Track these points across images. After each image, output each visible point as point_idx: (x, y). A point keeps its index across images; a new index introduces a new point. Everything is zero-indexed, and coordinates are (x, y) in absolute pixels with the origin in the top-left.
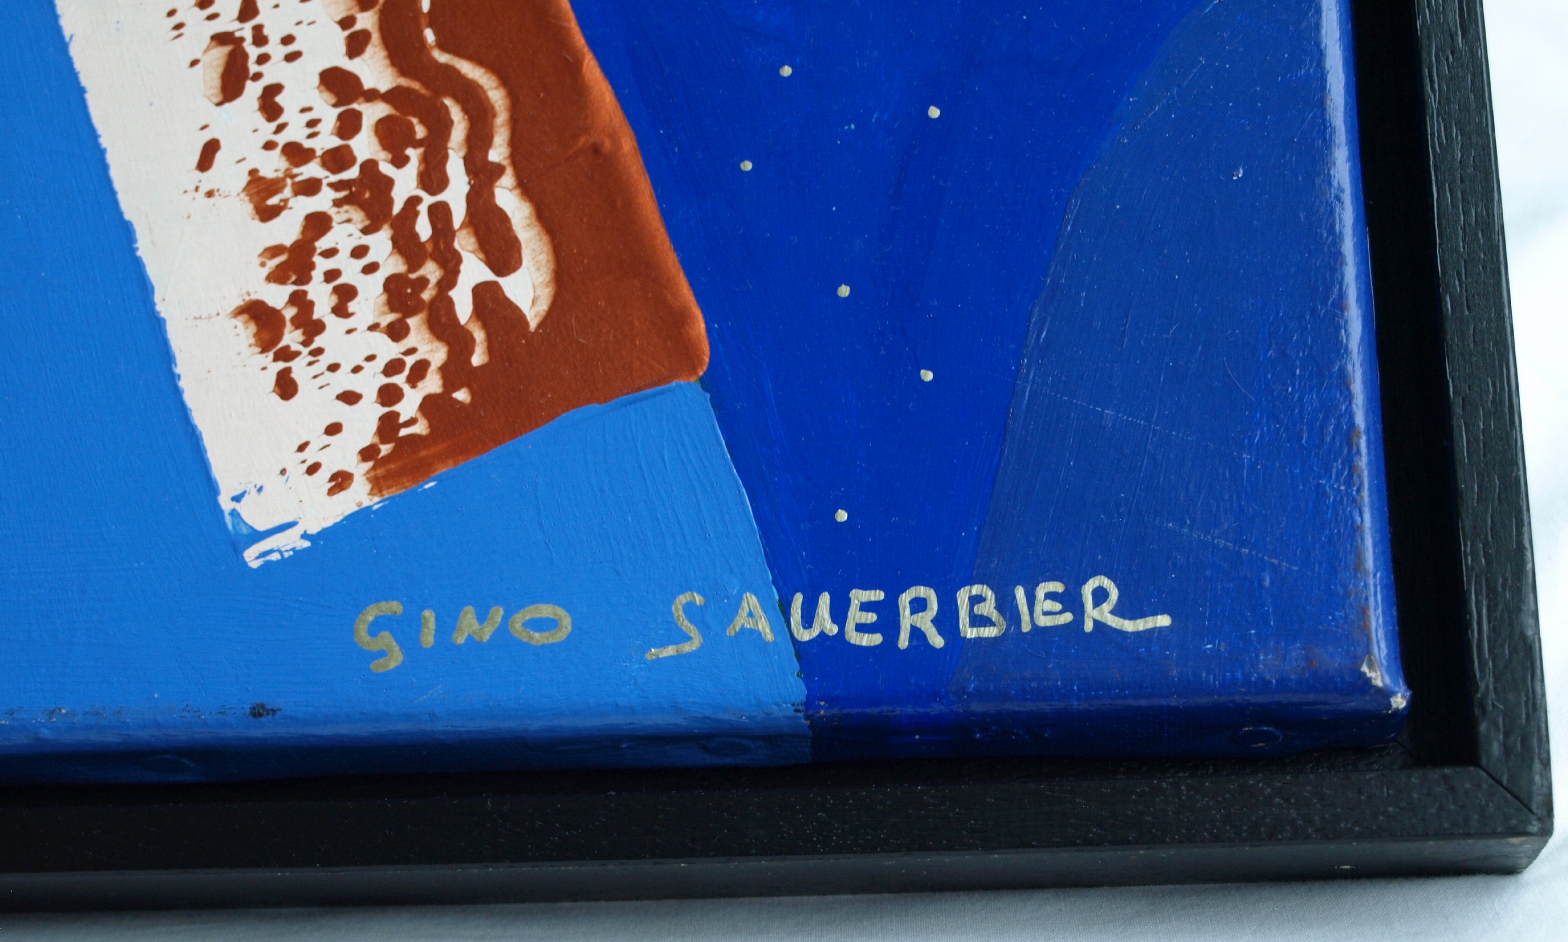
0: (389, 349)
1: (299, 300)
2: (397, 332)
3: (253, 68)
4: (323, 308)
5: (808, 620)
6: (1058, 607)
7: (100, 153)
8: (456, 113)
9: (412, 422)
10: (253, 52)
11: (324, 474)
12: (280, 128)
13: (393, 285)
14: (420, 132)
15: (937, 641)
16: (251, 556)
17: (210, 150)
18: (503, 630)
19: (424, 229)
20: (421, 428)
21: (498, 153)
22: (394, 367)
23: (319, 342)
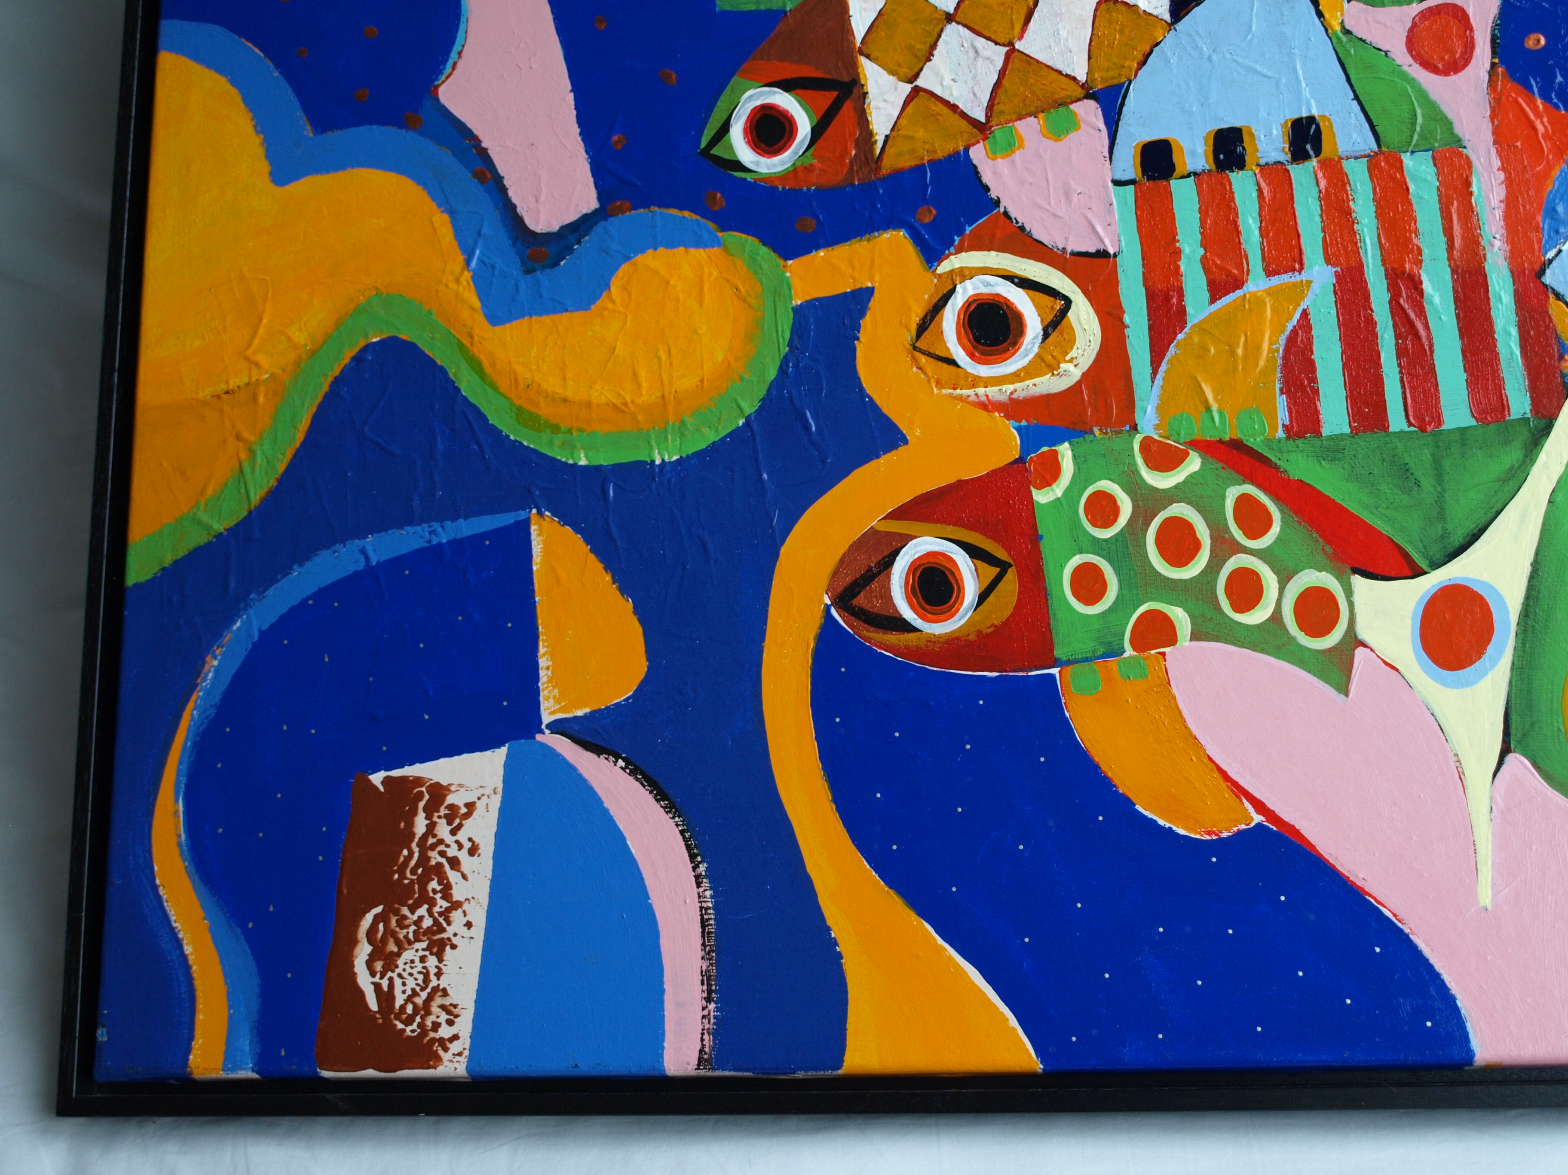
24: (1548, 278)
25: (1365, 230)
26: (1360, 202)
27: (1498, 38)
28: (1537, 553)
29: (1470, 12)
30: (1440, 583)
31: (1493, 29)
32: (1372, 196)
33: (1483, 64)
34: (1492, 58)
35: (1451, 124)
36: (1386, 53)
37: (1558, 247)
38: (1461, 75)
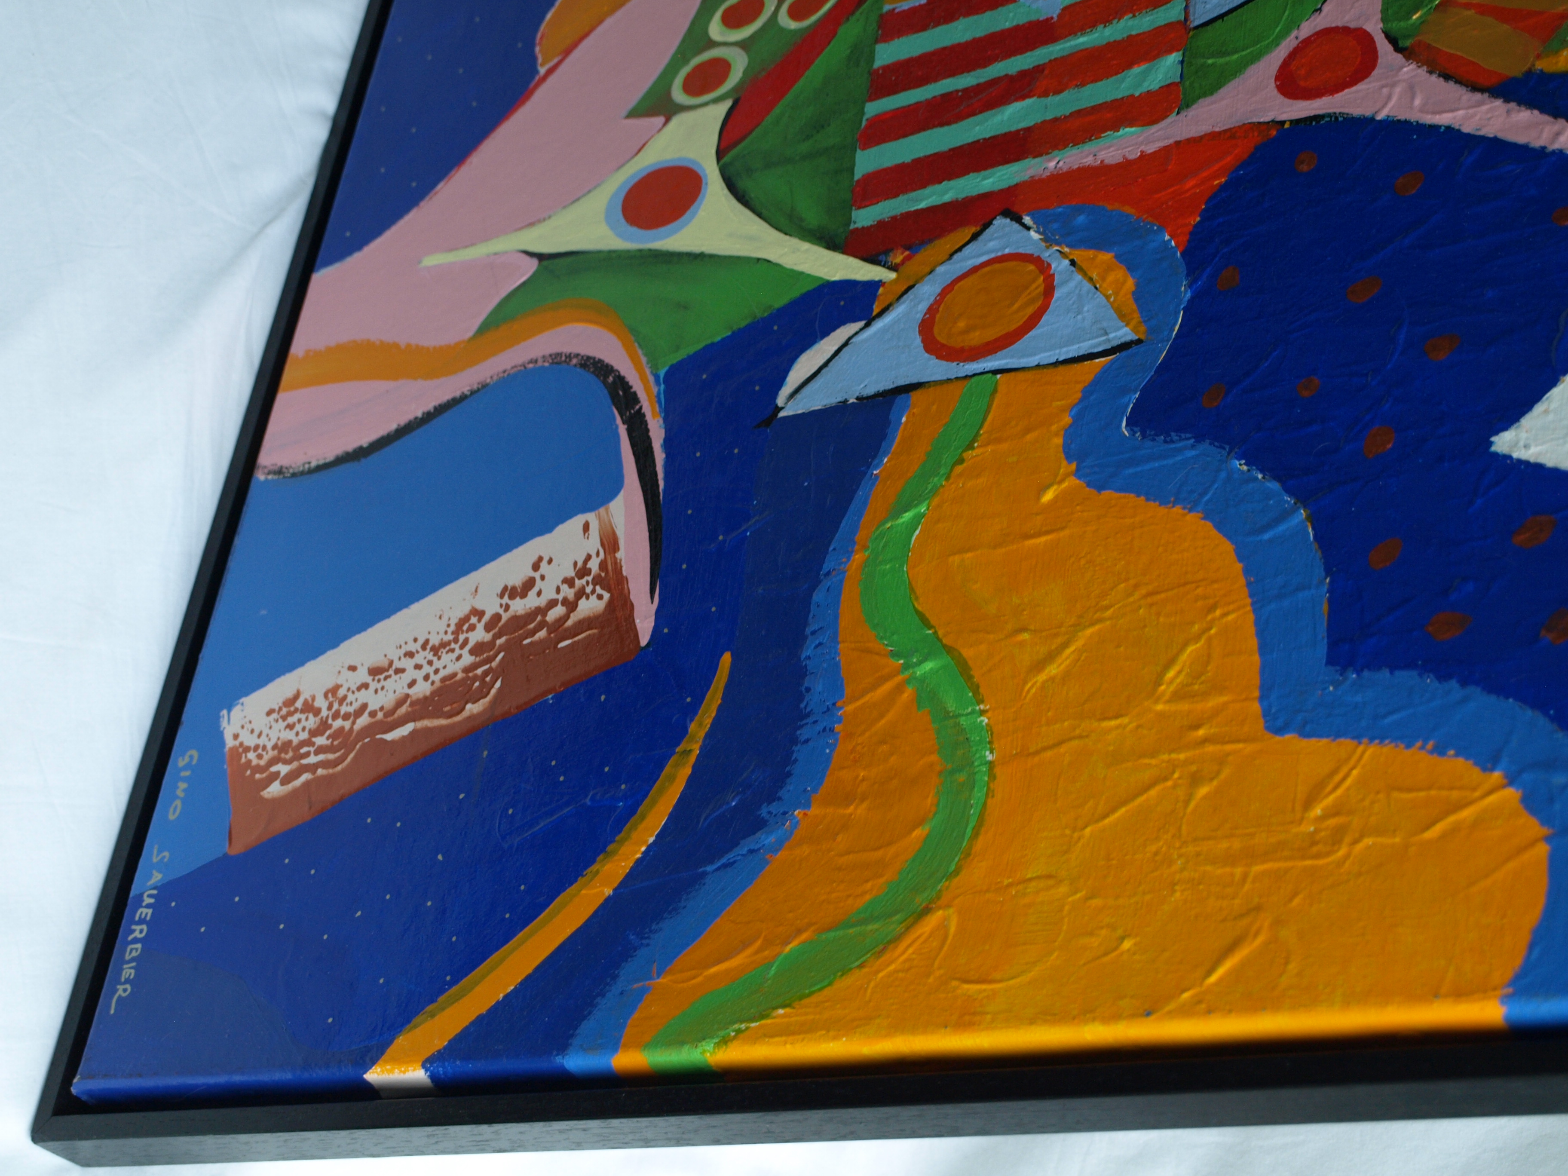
0: (269, 745)
1: (296, 710)
2: (275, 747)
3: (377, 678)
4: (291, 720)
5: (150, 896)
6: (127, 976)
7: (365, 629)
8: (338, 754)
9: (246, 757)
10: (382, 677)
11: (240, 731)
12: (353, 692)
13: (290, 742)
14: (336, 743)
15: (130, 938)
16: (225, 712)
17: (353, 668)
18: (178, 797)
19: (304, 750)
20: (243, 760)
21: (320, 772)
22: (264, 748)
23: (280, 721)
24: (1000, 222)
25: (1096, 35)
26: (1130, 23)
27: (1318, 122)
28: (712, 256)
29: (1361, 86)
30: (706, 176)
31: (1329, 115)
32: (1134, 33)
33: (1284, 113)
34: (1291, 121)
35: (1212, 94)
36: (1320, 10)
37: (1035, 226)
38: (1276, 91)
